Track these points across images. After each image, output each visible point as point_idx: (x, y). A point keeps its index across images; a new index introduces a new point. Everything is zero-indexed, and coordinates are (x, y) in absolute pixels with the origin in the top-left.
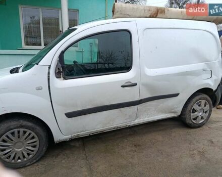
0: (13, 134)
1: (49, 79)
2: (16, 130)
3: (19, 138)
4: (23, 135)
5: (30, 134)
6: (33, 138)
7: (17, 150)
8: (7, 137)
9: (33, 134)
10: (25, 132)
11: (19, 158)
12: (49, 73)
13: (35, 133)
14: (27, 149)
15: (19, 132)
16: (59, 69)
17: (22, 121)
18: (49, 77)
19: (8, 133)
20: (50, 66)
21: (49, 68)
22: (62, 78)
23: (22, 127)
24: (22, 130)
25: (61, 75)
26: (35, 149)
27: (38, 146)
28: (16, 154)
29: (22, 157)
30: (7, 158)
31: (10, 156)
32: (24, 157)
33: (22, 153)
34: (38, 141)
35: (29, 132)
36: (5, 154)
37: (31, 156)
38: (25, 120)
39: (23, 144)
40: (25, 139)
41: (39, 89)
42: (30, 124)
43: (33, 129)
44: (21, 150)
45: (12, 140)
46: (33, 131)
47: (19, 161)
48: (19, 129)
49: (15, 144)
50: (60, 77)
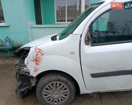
0: (52, 84)
1: (80, 46)
2: (54, 83)
3: (56, 88)
4: (59, 86)
5: (63, 86)
6: (66, 89)
7: (55, 96)
8: (49, 86)
9: (66, 86)
10: (60, 85)
11: (56, 102)
12: (80, 41)
13: (67, 86)
14: (61, 96)
15: (56, 84)
16: (88, 37)
17: (59, 76)
18: (80, 44)
19: (50, 84)
20: (82, 35)
21: (81, 36)
22: (90, 45)
23: (59, 80)
24: (58, 83)
25: (89, 42)
26: (67, 97)
27: (68, 96)
28: (54, 99)
29: (57, 101)
30: (48, 101)
31: (50, 100)
32: (59, 101)
33: (58, 99)
34: (69, 92)
35: (63, 84)
36: (47, 98)
37: (63, 101)
38: (61, 76)
39: (59, 92)
40: (60, 89)
41: (72, 53)
42: (64, 79)
43: (66, 83)
44: (57, 97)
45: (52, 89)
46: (66, 84)
47: (56, 103)
48: (56, 82)
49: (54, 92)
50: (89, 44)
